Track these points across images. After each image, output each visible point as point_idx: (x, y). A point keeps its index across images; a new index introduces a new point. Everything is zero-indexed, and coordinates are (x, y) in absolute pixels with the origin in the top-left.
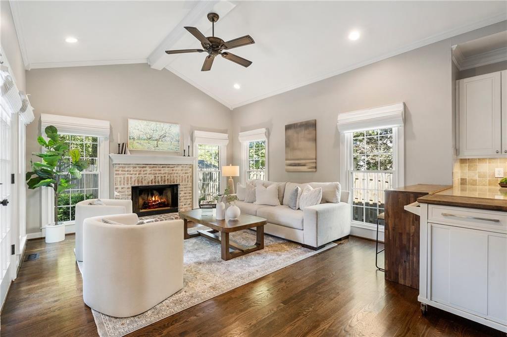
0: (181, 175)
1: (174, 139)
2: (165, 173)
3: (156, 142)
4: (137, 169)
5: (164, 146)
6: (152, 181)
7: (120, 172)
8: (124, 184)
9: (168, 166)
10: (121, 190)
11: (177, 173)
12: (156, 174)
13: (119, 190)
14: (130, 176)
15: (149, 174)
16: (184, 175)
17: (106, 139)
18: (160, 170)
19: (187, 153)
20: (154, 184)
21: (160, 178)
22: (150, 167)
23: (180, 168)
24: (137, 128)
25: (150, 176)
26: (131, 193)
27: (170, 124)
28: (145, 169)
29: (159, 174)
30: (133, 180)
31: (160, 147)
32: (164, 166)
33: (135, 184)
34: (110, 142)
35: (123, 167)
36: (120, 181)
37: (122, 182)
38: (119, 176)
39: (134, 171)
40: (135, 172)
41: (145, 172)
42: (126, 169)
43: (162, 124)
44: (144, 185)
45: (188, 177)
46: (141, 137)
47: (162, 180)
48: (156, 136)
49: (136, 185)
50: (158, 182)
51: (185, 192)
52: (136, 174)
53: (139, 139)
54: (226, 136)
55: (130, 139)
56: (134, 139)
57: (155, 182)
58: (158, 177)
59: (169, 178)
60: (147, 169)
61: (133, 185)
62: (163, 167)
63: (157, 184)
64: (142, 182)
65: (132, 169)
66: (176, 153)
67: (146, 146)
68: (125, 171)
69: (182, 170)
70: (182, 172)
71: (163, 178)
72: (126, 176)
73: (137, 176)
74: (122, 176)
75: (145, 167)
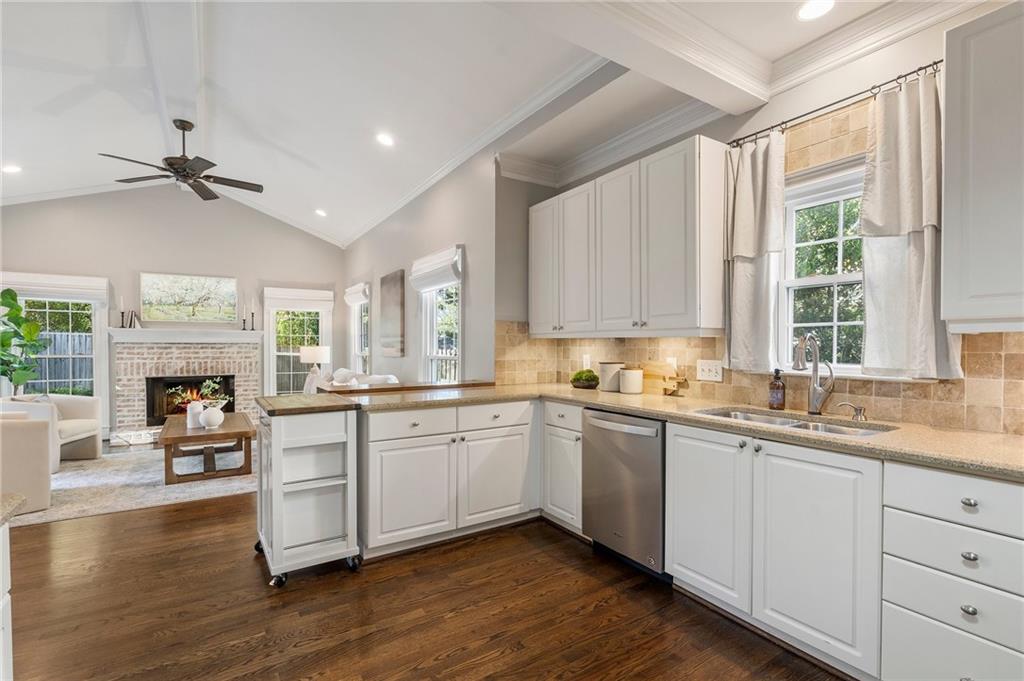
0: (238, 361)
1: (226, 303)
2: (207, 357)
3: (191, 308)
4: (155, 350)
5: (205, 314)
6: (182, 369)
7: (124, 356)
8: (132, 374)
9: (212, 346)
10: (126, 383)
11: (230, 358)
12: (190, 358)
13: (121, 383)
14: (142, 361)
15: (177, 358)
16: (243, 360)
17: (103, 305)
18: (197, 353)
19: (249, 325)
20: (185, 375)
21: (196, 364)
22: (178, 348)
23: (235, 349)
24: (155, 286)
25: (178, 361)
26: (145, 387)
27: (218, 279)
28: (169, 350)
29: (195, 358)
30: (148, 367)
31: (200, 317)
32: (204, 346)
33: (151, 374)
34: (110, 309)
35: (129, 348)
36: (126, 369)
37: (129, 370)
38: (123, 362)
39: (149, 353)
40: (151, 356)
41: (169, 356)
42: (136, 351)
43: (202, 279)
44: (167, 375)
45: (251, 364)
46: (163, 300)
47: (200, 369)
48: (191, 298)
49: (154, 375)
50: (194, 371)
51: (246, 388)
52: (153, 359)
53: (160, 303)
54: (331, 294)
55: (144, 304)
56: (150, 304)
57: (188, 372)
58: (194, 363)
59: (214, 364)
60: (174, 350)
61: (148, 375)
62: (202, 348)
63: (191, 374)
64: (163, 370)
65: (145, 350)
66: (230, 325)
67: (174, 314)
68: (133, 354)
69: (238, 353)
70: (240, 355)
71: (203, 365)
72: (136, 361)
73: (155, 361)
74: (129, 362)
75: (170, 348)
